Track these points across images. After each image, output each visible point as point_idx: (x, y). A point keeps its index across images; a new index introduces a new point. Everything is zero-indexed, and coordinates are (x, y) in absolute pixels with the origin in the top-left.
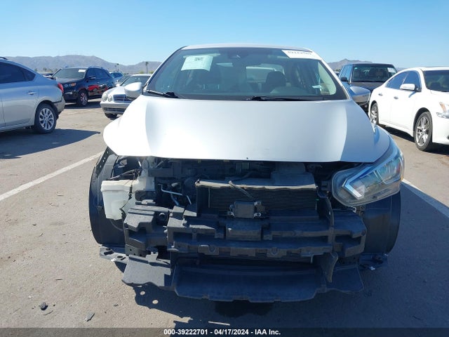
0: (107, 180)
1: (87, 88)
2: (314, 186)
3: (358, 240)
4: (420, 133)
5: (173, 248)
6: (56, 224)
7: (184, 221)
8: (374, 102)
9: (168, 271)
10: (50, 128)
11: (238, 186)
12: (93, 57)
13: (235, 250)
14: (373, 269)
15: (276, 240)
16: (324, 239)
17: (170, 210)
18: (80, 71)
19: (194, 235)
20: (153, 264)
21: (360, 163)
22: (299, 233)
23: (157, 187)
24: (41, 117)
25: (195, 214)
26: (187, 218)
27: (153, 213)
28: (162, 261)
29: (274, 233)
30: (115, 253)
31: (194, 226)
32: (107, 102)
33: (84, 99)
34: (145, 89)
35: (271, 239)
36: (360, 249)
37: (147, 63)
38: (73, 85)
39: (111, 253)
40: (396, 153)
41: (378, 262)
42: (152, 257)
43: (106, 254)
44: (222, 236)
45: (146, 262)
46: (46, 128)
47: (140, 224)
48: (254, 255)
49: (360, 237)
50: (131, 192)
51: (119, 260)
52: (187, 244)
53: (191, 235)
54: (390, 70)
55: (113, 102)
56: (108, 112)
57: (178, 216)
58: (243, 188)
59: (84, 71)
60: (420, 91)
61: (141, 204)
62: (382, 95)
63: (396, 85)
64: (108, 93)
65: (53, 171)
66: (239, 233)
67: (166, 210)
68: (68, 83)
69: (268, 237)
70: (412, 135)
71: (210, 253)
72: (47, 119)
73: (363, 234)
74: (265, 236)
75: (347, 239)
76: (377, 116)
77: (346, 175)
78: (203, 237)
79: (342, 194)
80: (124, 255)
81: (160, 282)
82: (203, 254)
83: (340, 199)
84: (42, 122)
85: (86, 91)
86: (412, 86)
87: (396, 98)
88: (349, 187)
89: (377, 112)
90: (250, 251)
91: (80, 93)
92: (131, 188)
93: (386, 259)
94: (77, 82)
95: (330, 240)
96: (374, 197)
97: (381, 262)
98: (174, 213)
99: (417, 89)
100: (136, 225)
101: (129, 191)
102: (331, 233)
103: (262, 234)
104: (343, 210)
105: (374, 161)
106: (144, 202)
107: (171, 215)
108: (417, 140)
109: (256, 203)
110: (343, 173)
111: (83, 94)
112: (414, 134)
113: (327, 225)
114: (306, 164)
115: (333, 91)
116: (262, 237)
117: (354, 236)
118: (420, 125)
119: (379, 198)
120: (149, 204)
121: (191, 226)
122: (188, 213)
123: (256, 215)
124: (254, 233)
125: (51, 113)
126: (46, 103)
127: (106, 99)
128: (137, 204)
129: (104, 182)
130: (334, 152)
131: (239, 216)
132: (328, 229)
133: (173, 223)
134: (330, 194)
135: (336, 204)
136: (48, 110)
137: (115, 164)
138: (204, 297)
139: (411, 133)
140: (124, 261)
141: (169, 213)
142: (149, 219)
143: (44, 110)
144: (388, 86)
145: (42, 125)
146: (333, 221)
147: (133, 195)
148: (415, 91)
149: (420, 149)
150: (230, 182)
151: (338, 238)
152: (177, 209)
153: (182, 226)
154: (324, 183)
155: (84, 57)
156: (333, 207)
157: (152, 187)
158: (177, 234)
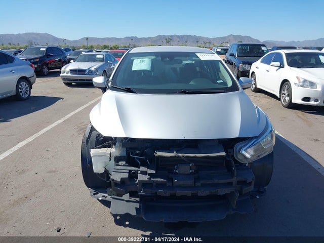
0: (93, 148)
1: (47, 62)
2: (224, 154)
3: (250, 183)
4: (284, 96)
5: (142, 193)
6: (50, 172)
7: (147, 176)
8: (253, 73)
9: (137, 205)
10: (26, 96)
11: (180, 155)
12: (46, 34)
13: (179, 193)
14: (258, 197)
15: (203, 185)
16: (230, 184)
17: (138, 169)
18: (41, 49)
19: (154, 184)
20: (127, 201)
21: (250, 137)
22: (216, 181)
23: (128, 153)
24: (21, 89)
25: (154, 172)
26: (149, 174)
27: (128, 171)
28: (133, 199)
29: (202, 182)
30: (100, 194)
31: (154, 179)
32: (65, 74)
33: (46, 70)
34: (110, 84)
35: (200, 185)
36: (251, 188)
37: (87, 39)
38: (37, 60)
39: (97, 194)
40: (270, 129)
41: (261, 193)
42: (126, 197)
43: (94, 194)
44: (171, 184)
45: (123, 200)
46: (23, 96)
47: (122, 179)
48: (190, 195)
49: (251, 182)
50: (111, 156)
51: (104, 198)
52: (150, 190)
53: (152, 184)
54: (263, 48)
55: (69, 74)
56: (66, 82)
57: (144, 173)
58: (183, 156)
59: (44, 49)
60: (283, 67)
61: (119, 165)
62: (258, 67)
63: (267, 61)
64: (66, 68)
65: (37, 131)
66: (181, 183)
67: (136, 169)
68: (33, 59)
69: (198, 184)
70: (279, 97)
71: (165, 195)
72: (24, 90)
73: (253, 180)
74: (196, 184)
75: (244, 183)
76: (255, 82)
77: (242, 145)
78: (160, 185)
79: (240, 157)
80: (106, 195)
81: (134, 213)
82: (160, 196)
83: (239, 159)
84: (21, 92)
85: (47, 64)
86: (278, 64)
87: (268, 71)
88: (244, 152)
89: (255, 80)
90: (188, 193)
91: (42, 66)
92: (111, 154)
93: (265, 191)
94: (40, 58)
95: (234, 184)
96: (258, 156)
97: (262, 192)
98: (141, 171)
99: (282, 66)
100: (119, 180)
101: (109, 156)
102: (234, 180)
103: (195, 183)
104: (241, 166)
105: (258, 135)
106: (120, 163)
107: (139, 172)
108: (282, 101)
109: (191, 165)
110: (240, 144)
111: (44, 67)
112: (280, 96)
113: (232, 176)
114: (219, 140)
115: (230, 84)
116: (195, 184)
117: (248, 182)
118: (284, 91)
119: (261, 157)
120: (124, 165)
121: (152, 179)
122: (150, 171)
123: (191, 171)
124: (190, 182)
125: (27, 85)
126: (23, 79)
127: (64, 72)
128: (117, 165)
129: (92, 150)
130: (235, 131)
131: (181, 172)
132: (233, 178)
133: (141, 177)
134: (233, 156)
135: (236, 162)
136: (25, 83)
137: (97, 137)
138: (161, 220)
139: (278, 95)
140: (107, 199)
141: (138, 171)
142: (126, 176)
143: (22, 83)
144: (263, 62)
145: (21, 94)
146: (235, 173)
147: (113, 159)
148: (280, 67)
149: (284, 106)
150: (175, 152)
151: (239, 182)
152: (143, 169)
153: (147, 179)
154: (229, 150)
155: (38, 34)
156: (235, 164)
157: (125, 154)
158: (144, 184)
